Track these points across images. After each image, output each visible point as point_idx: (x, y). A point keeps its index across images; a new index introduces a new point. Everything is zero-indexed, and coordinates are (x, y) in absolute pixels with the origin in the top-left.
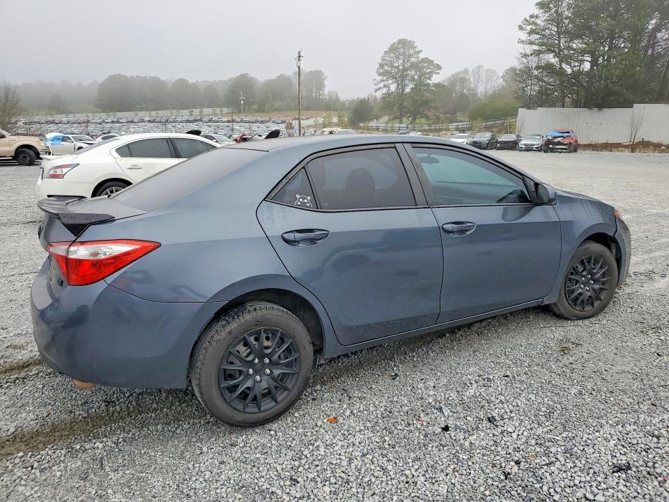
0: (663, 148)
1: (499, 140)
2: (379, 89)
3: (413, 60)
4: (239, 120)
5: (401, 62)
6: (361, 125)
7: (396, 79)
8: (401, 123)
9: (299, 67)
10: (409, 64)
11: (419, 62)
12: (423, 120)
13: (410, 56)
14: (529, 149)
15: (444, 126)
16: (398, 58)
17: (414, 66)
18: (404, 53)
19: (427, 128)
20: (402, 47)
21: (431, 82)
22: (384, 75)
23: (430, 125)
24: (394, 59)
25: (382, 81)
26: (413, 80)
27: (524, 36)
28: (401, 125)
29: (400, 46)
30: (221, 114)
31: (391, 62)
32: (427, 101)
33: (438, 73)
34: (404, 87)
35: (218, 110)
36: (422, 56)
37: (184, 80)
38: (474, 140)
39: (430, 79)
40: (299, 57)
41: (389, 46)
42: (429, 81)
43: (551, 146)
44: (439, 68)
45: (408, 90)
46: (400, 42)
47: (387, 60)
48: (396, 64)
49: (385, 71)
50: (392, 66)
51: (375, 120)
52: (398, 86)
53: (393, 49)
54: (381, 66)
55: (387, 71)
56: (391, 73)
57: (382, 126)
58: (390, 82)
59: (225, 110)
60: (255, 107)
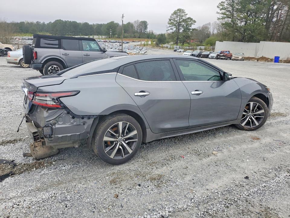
0: (269, 60)
1: (202, 54)
2: (169, 30)
3: (184, 18)
4: (108, 41)
5: (178, 19)
6: (160, 45)
7: (176, 26)
8: (177, 45)
9: (123, 21)
10: (182, 20)
11: (187, 19)
12: (187, 44)
13: (182, 16)
14: (212, 58)
15: (195, 47)
16: (177, 17)
17: (184, 21)
18: (180, 15)
19: (188, 48)
20: (179, 12)
21: (191, 28)
22: (171, 24)
23: (189, 47)
24: (176, 17)
25: (170, 26)
26: (183, 26)
27: (219, 11)
28: (177, 46)
29: (178, 12)
30: (102, 39)
31: (174, 18)
32: (189, 36)
33: (195, 24)
34: (179, 30)
35: (100, 37)
36: (187, 16)
37: (87, 23)
38: (193, 53)
39: (191, 27)
40: (123, 16)
41: (174, 12)
42: (190, 28)
43: (219, 57)
44: (195, 22)
45: (181, 31)
46: (178, 10)
47: (172, 18)
48: (176, 20)
49: (171, 22)
50: (174, 21)
51: (167, 44)
52: (176, 29)
53: (175, 13)
54: (170, 20)
55: (172, 23)
56: (174, 23)
57: (169, 46)
58: (173, 27)
59: (104, 37)
60: (116, 36)
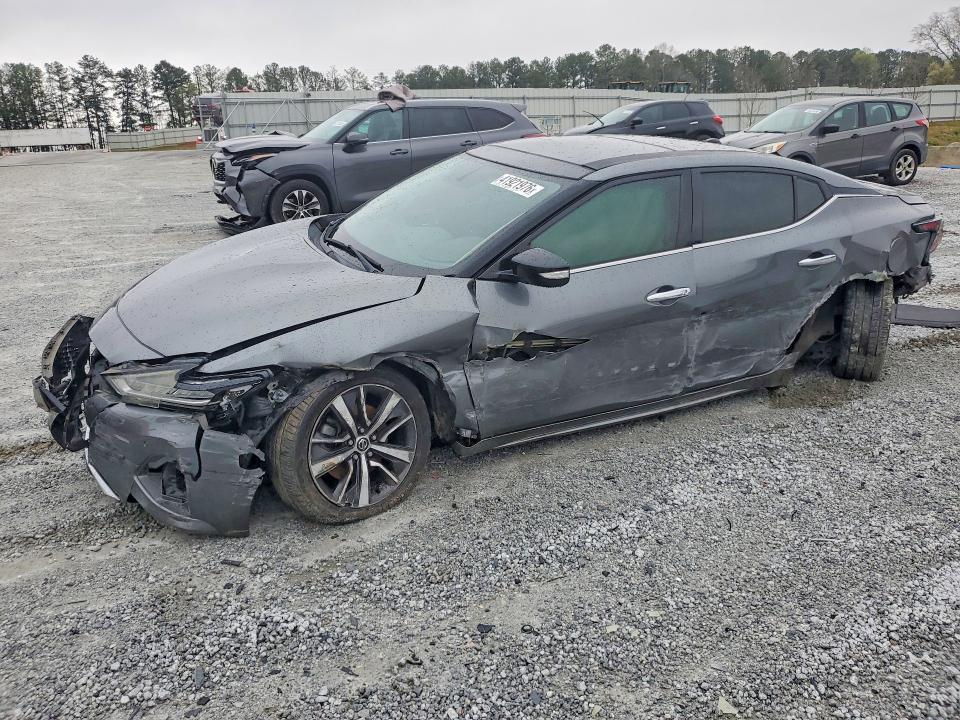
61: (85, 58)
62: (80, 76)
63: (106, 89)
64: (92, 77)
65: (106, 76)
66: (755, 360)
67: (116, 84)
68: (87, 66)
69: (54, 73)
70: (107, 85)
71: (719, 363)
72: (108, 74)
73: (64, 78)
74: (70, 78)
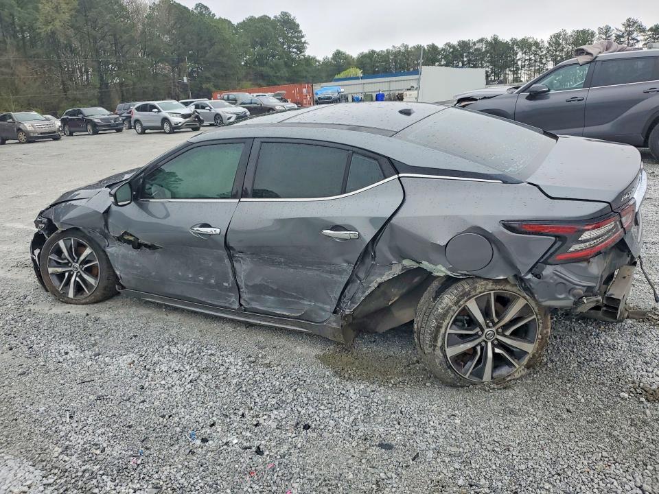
61: (629, 20)
62: (621, 33)
63: (638, 41)
64: (630, 33)
65: (641, 32)
66: (306, 308)
67: (647, 37)
68: (629, 26)
69: (603, 34)
70: (639, 38)
71: (272, 298)
72: (642, 30)
73: (610, 36)
74: (614, 35)
